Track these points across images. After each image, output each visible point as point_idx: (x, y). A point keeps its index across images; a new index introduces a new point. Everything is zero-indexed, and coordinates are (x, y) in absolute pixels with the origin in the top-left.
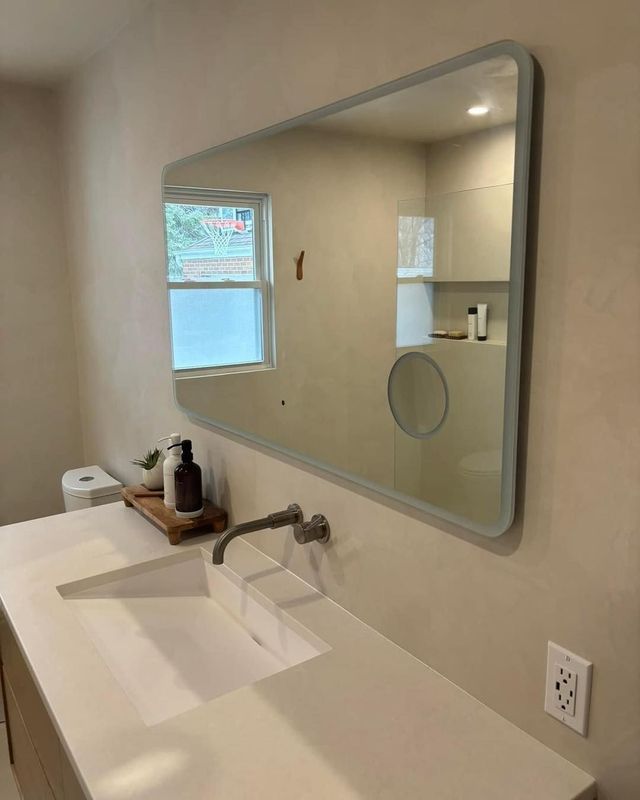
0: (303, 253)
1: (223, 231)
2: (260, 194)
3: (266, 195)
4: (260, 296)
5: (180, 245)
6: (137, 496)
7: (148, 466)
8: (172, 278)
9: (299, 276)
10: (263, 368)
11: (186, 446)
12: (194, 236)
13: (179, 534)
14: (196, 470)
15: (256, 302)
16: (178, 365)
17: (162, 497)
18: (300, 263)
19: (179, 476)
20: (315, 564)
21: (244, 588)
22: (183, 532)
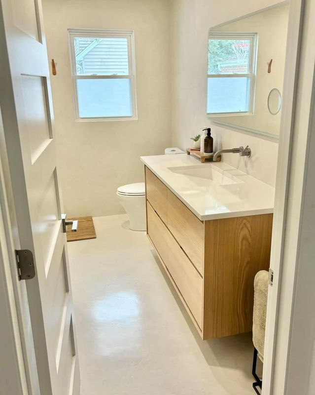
0: (272, 60)
1: (243, 50)
2: (254, 33)
3: (257, 33)
4: (249, 81)
5: (221, 59)
6: (192, 150)
7: (196, 140)
8: (209, 73)
9: (269, 72)
10: (247, 114)
11: (209, 130)
12: (229, 53)
13: (204, 160)
14: (212, 139)
15: (247, 83)
16: (208, 112)
17: (200, 150)
18: (270, 65)
19: (206, 140)
20: (246, 165)
21: (223, 174)
22: (206, 159)
